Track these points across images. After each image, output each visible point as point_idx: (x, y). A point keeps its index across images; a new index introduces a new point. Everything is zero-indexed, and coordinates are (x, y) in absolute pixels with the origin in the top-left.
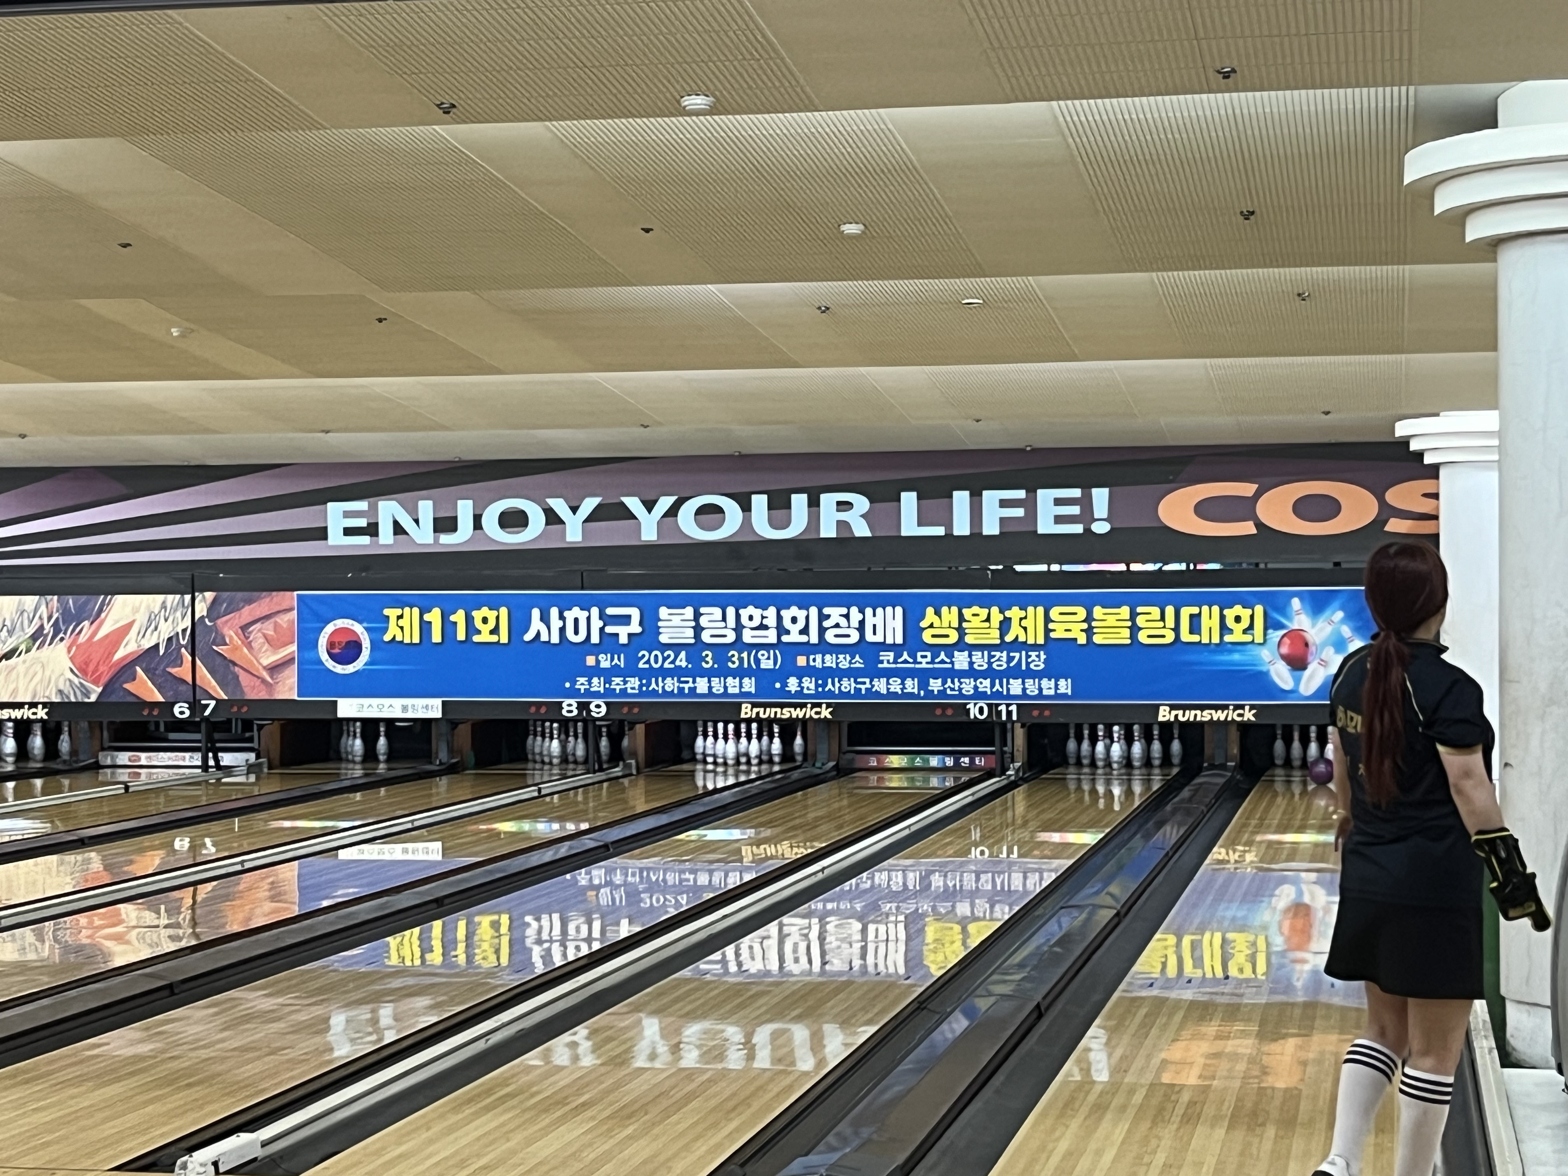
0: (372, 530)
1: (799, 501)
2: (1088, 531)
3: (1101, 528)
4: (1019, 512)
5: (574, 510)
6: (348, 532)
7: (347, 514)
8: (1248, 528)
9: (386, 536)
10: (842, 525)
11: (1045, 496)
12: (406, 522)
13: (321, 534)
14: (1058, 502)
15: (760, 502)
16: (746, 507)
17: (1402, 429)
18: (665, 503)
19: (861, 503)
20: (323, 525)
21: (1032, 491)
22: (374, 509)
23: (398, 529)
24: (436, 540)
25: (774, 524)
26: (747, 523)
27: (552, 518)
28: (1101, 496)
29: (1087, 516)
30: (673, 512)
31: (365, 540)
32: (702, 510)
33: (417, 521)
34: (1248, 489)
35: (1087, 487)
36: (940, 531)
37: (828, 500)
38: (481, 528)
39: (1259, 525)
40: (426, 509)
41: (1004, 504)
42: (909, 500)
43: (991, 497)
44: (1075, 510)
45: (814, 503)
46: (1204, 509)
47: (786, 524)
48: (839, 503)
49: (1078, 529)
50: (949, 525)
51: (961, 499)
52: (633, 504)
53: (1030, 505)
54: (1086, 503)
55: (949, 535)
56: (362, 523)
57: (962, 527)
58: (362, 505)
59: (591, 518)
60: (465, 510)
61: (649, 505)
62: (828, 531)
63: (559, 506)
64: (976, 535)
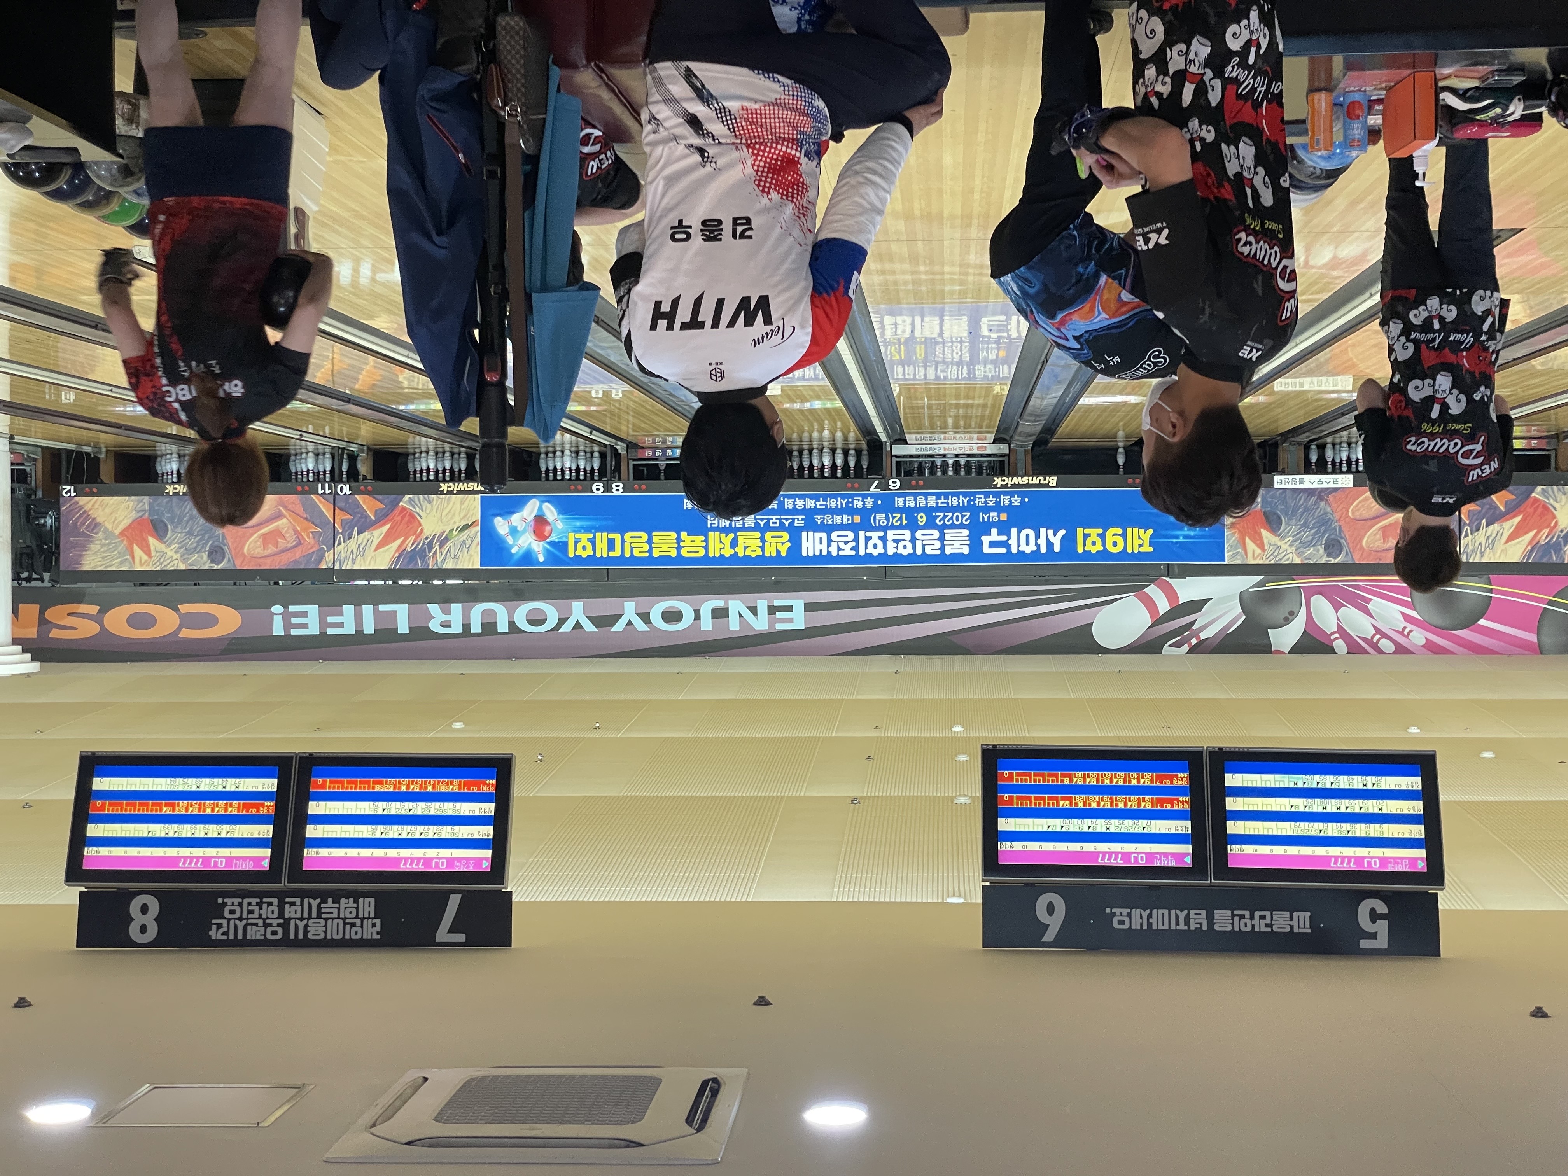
0: (772, 610)
1: (476, 628)
2: (286, 607)
3: (277, 609)
4: (330, 619)
5: (630, 623)
6: (790, 609)
7: (791, 620)
8: (184, 608)
9: (762, 606)
10: (447, 612)
11: (314, 629)
12: (748, 615)
13: (809, 607)
14: (305, 626)
15: (503, 627)
16: (512, 624)
17: (35, 667)
18: (567, 627)
19: (435, 626)
20: (807, 613)
21: (323, 634)
22: (771, 624)
23: (754, 610)
24: (727, 603)
25: (493, 613)
26: (511, 614)
27: (645, 617)
28: (278, 629)
29: (286, 616)
30: (562, 621)
31: (777, 603)
32: (541, 622)
33: (740, 615)
34: (186, 633)
35: (287, 636)
36: (382, 607)
37: (457, 628)
38: (695, 611)
39: (176, 610)
40: (734, 624)
41: (341, 625)
42: (403, 628)
43: (349, 629)
44: (294, 621)
45: (466, 627)
46: (211, 621)
47: (485, 612)
48: (450, 626)
49: (292, 608)
50: (376, 612)
51: (369, 629)
52: (589, 627)
53: (323, 624)
54: (287, 625)
55: (376, 604)
56: (779, 615)
57: (368, 610)
58: (780, 627)
59: (618, 617)
60: (707, 623)
61: (578, 625)
62: (456, 608)
63: (640, 625)
64: (358, 604)
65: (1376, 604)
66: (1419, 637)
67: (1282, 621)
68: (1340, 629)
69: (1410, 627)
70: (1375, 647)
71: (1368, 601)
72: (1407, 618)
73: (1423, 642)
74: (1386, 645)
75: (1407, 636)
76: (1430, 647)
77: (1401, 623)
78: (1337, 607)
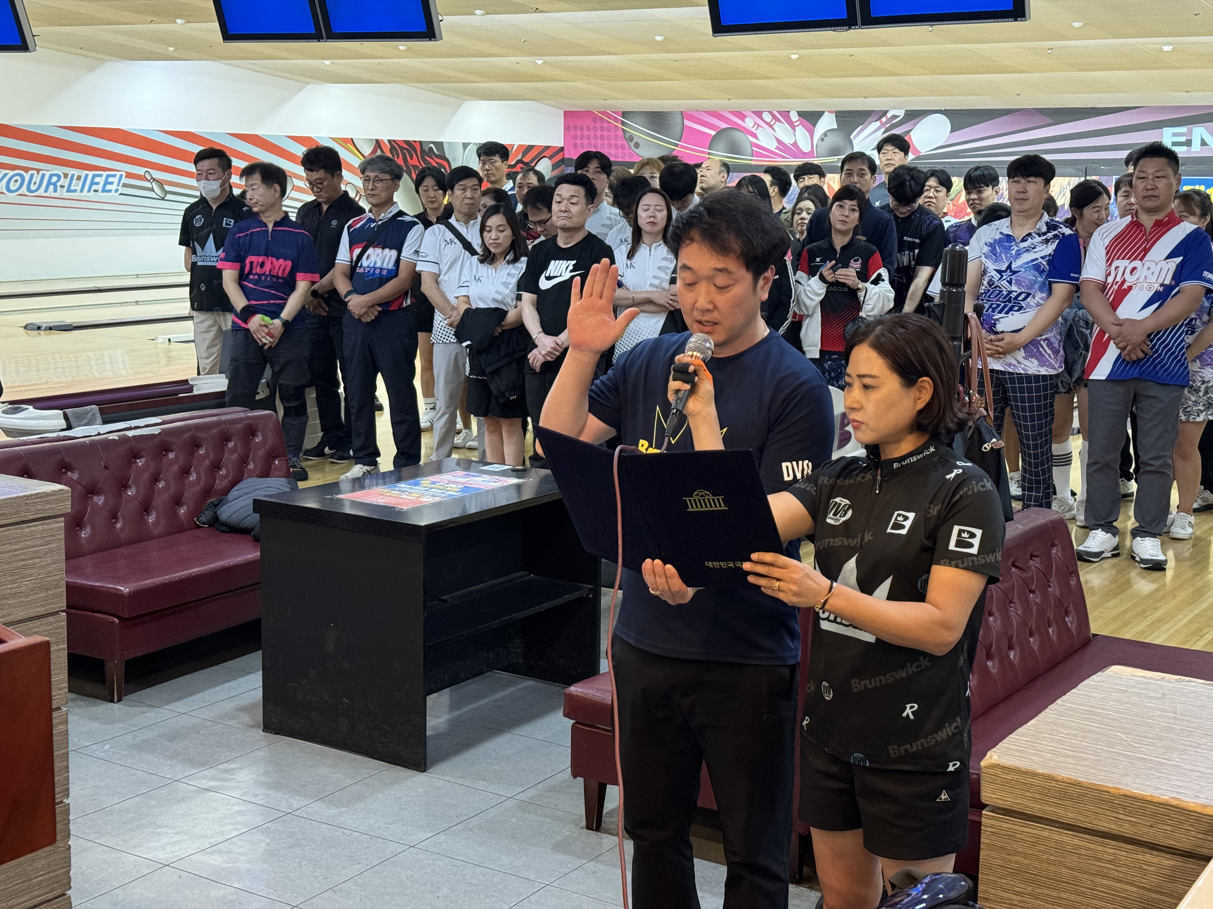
0: (1188, 143)
7: (1174, 135)
9: (1196, 147)
22: (1190, 132)
23: (1204, 143)
31: (1187, 149)
56: (1183, 139)
58: (1183, 129)
65: (772, 146)
66: (749, 123)
67: (828, 134)
68: (793, 127)
69: (753, 130)
70: (774, 117)
71: (777, 148)
72: (755, 136)
73: (747, 120)
74: (767, 117)
75: (755, 123)
76: (742, 117)
77: (759, 132)
78: (795, 144)
